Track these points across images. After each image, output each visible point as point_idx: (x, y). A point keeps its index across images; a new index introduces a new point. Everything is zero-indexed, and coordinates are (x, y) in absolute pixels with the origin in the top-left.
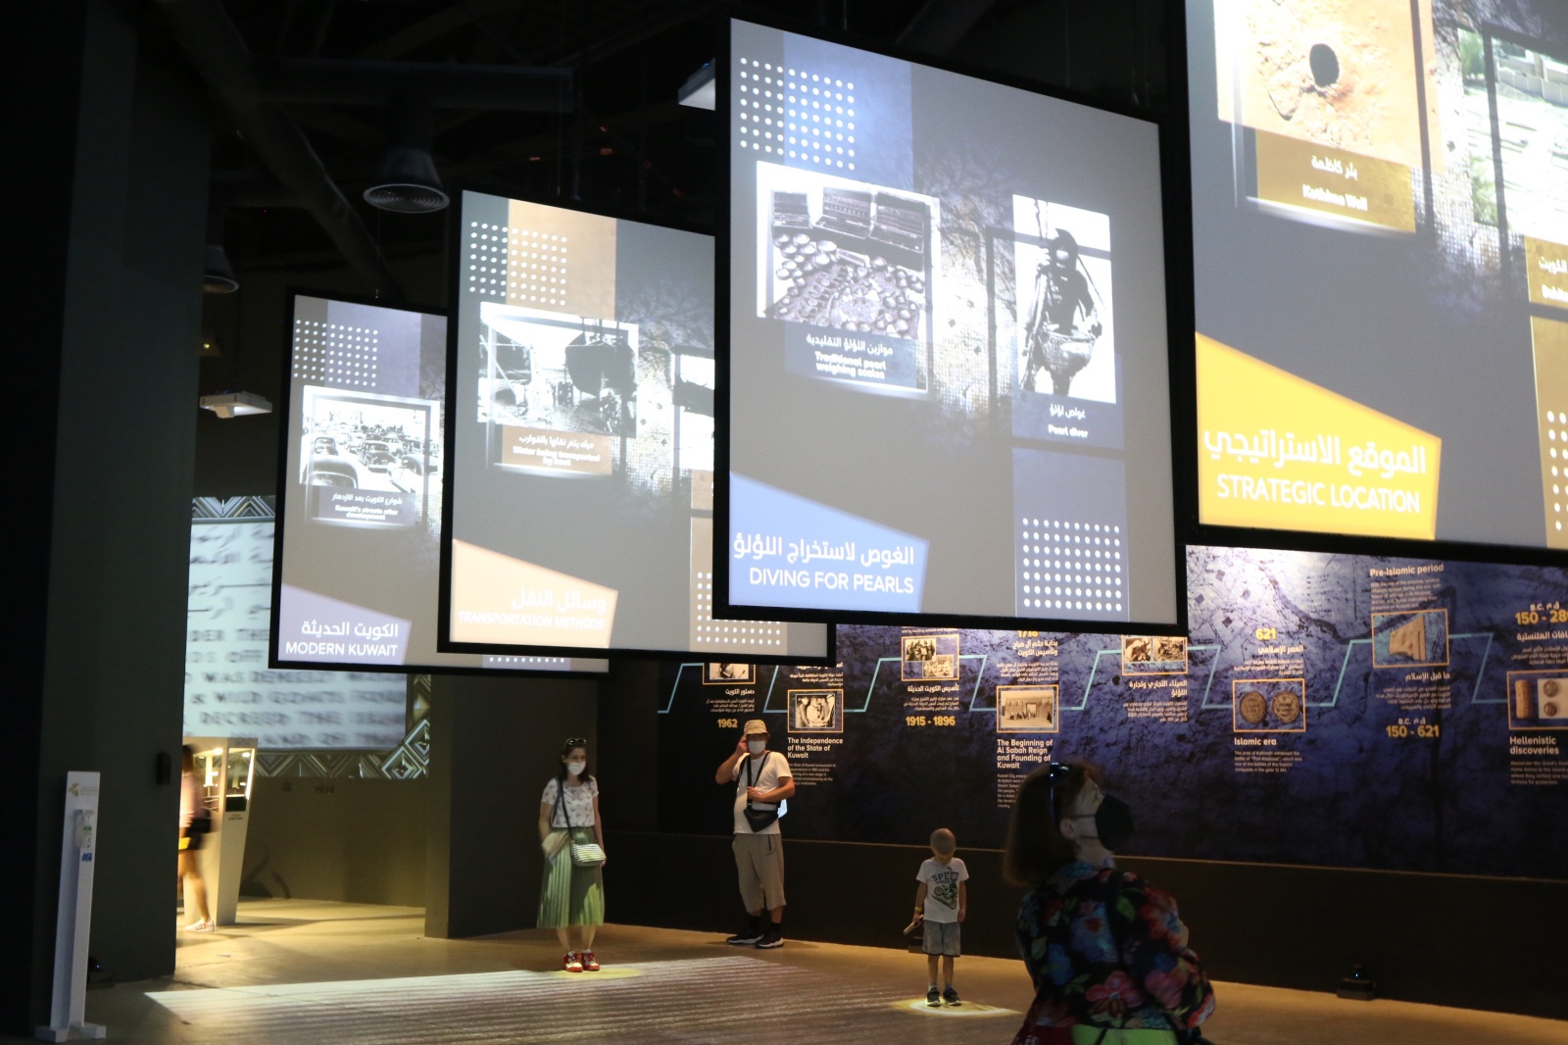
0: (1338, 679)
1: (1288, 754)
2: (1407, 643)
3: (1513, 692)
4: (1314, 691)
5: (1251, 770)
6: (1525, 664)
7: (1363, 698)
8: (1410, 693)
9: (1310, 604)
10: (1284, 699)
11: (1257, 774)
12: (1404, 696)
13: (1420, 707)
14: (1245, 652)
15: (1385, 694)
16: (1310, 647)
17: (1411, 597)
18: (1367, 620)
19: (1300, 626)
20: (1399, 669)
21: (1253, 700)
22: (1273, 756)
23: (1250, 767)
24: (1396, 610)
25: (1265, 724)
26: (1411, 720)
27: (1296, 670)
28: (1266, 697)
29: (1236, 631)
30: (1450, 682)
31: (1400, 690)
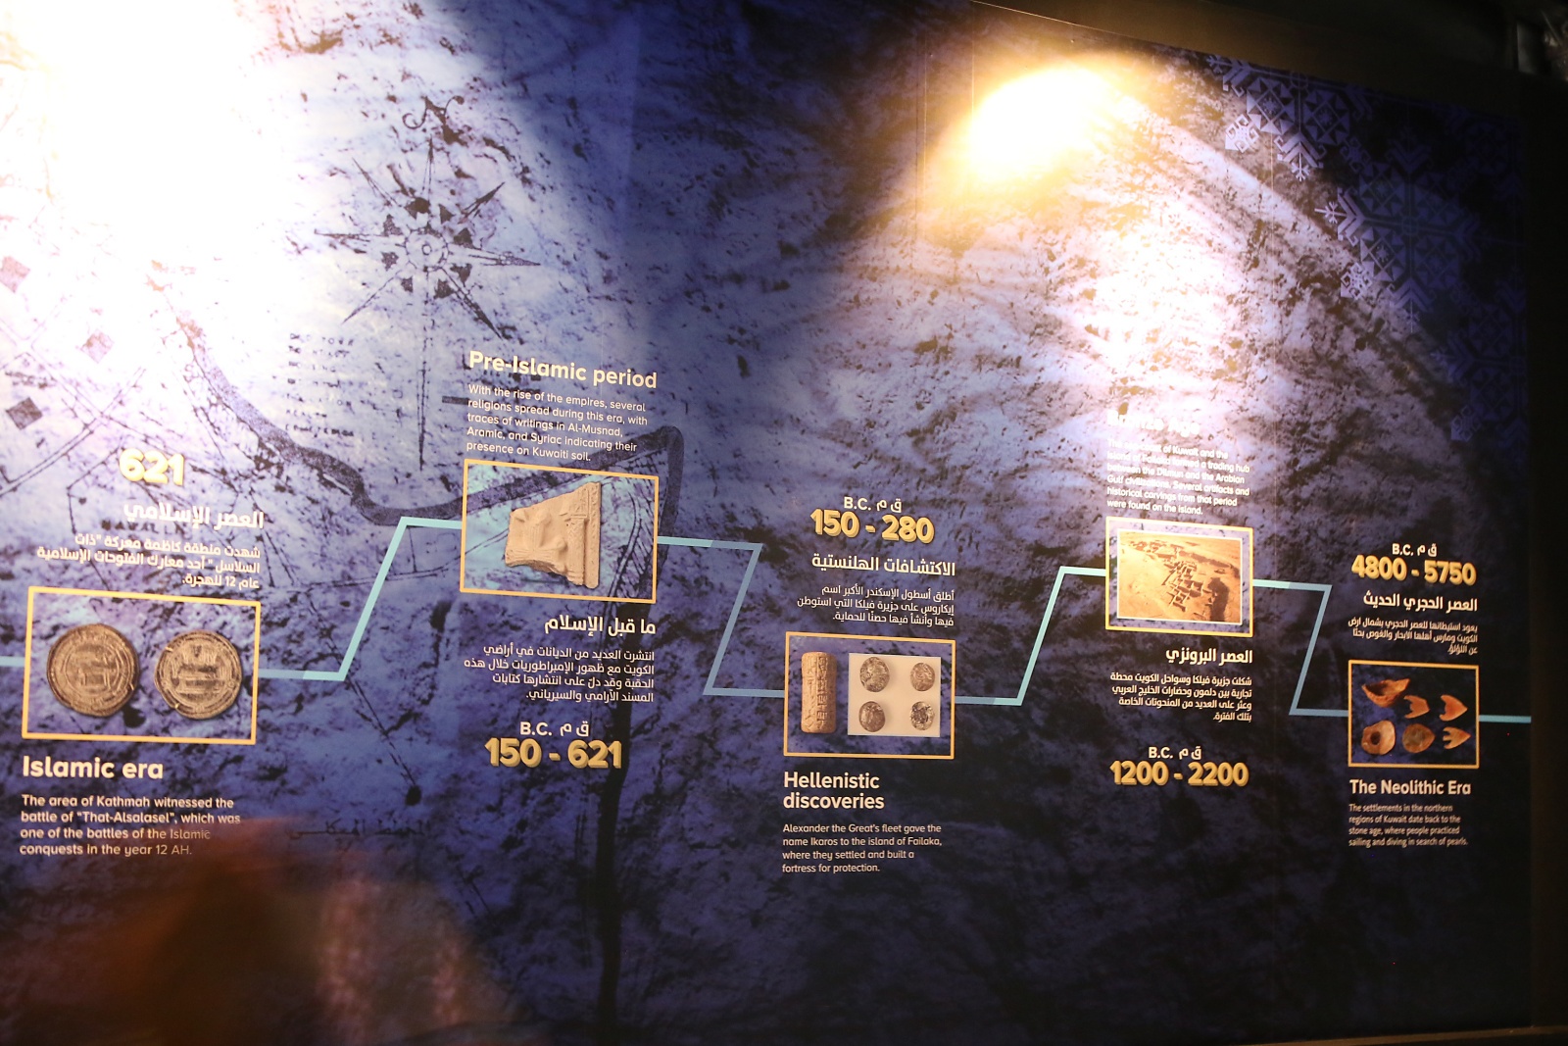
0: (359, 610)
1: (201, 804)
2: (555, 543)
3: (797, 677)
4: (289, 639)
5: (78, 850)
6: (826, 620)
7: (426, 665)
8: (553, 661)
9: (292, 405)
10: (197, 652)
11: (94, 863)
12: (536, 667)
13: (579, 697)
14: (77, 508)
15: (489, 661)
16: (284, 521)
17: (571, 434)
18: (452, 470)
19: (258, 459)
20: (531, 600)
21: (96, 649)
22: (152, 810)
23: (74, 841)
24: (529, 457)
25: (133, 719)
26: (554, 726)
27: (238, 575)
28: (138, 644)
29: (53, 444)
30: (657, 643)
31: (529, 652)
